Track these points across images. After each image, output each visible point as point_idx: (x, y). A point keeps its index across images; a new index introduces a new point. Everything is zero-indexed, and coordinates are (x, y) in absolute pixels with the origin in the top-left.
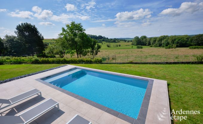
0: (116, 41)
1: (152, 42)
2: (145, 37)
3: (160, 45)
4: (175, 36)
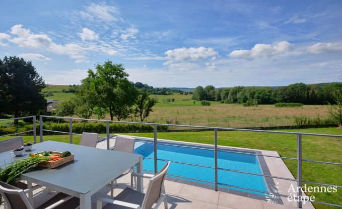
0: (167, 92)
1: (222, 96)
2: (212, 88)
3: (235, 101)
4: (253, 87)
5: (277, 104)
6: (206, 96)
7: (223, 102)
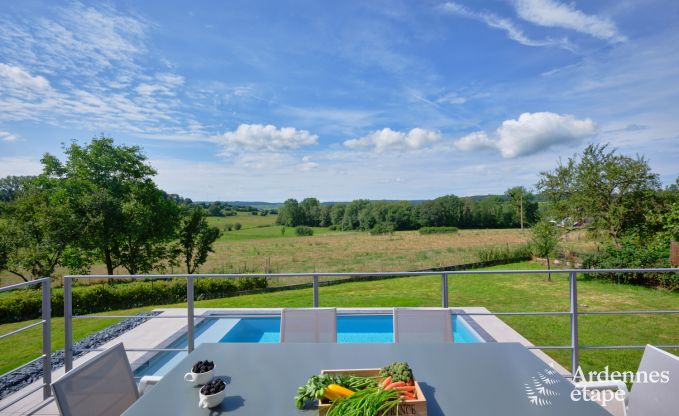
0: (224, 212)
1: (333, 216)
2: (314, 202)
3: (356, 226)
4: (385, 201)
5: (422, 229)
6: (304, 217)
7: (335, 229)
